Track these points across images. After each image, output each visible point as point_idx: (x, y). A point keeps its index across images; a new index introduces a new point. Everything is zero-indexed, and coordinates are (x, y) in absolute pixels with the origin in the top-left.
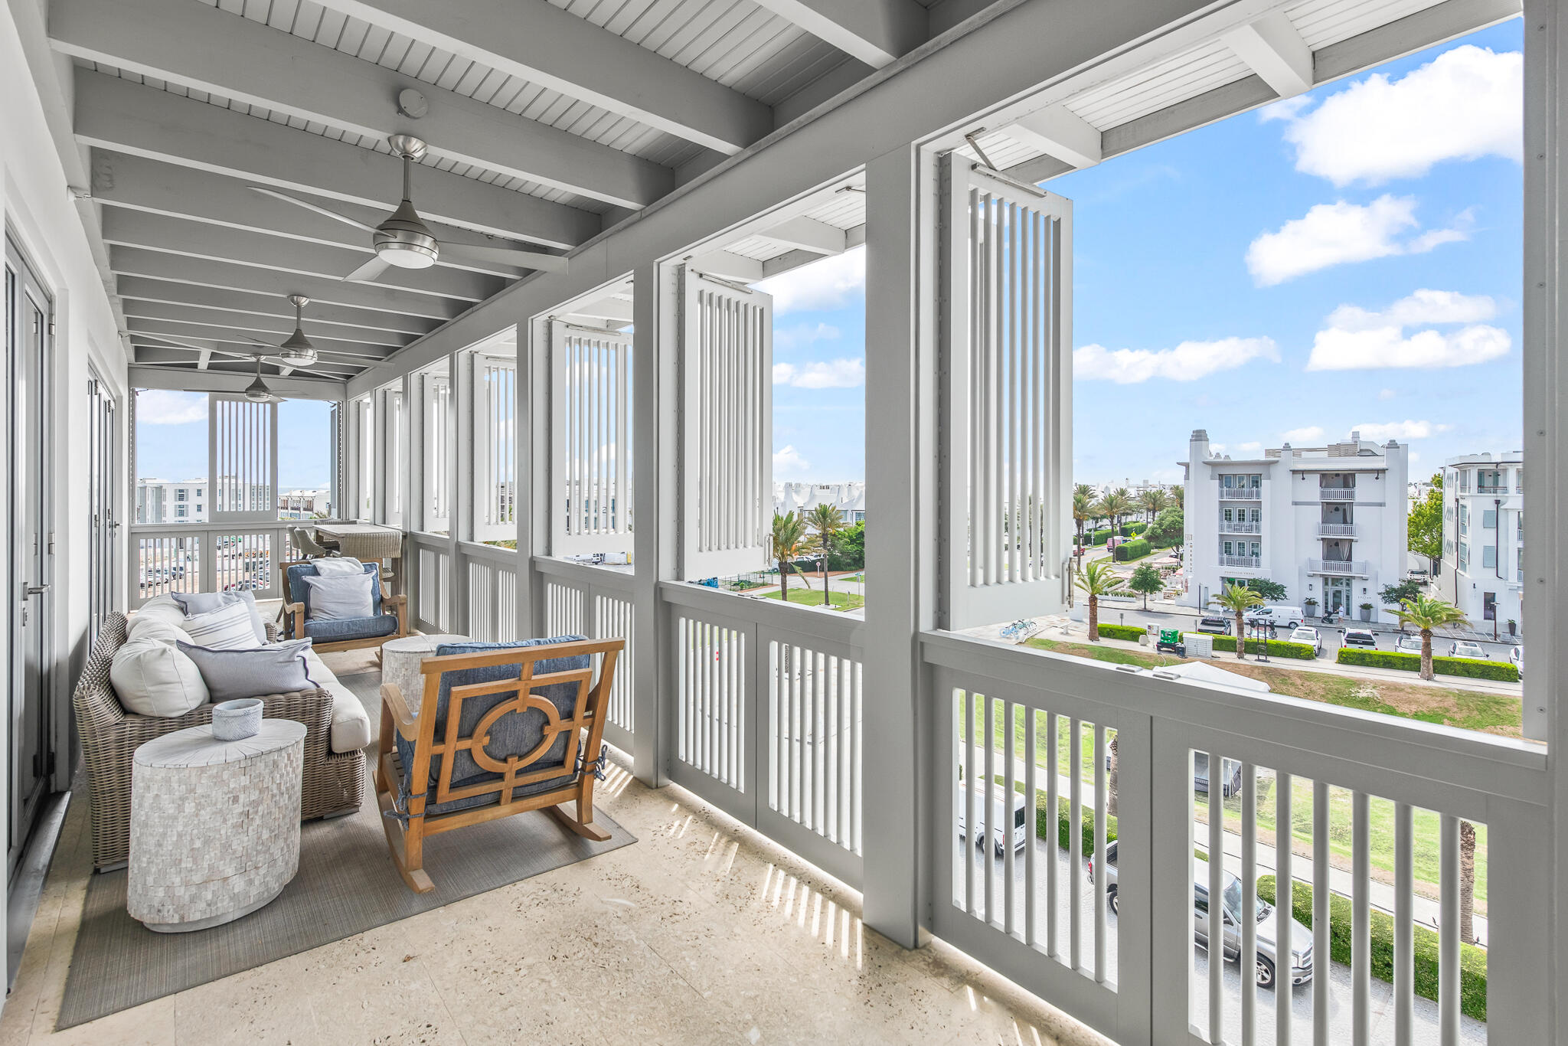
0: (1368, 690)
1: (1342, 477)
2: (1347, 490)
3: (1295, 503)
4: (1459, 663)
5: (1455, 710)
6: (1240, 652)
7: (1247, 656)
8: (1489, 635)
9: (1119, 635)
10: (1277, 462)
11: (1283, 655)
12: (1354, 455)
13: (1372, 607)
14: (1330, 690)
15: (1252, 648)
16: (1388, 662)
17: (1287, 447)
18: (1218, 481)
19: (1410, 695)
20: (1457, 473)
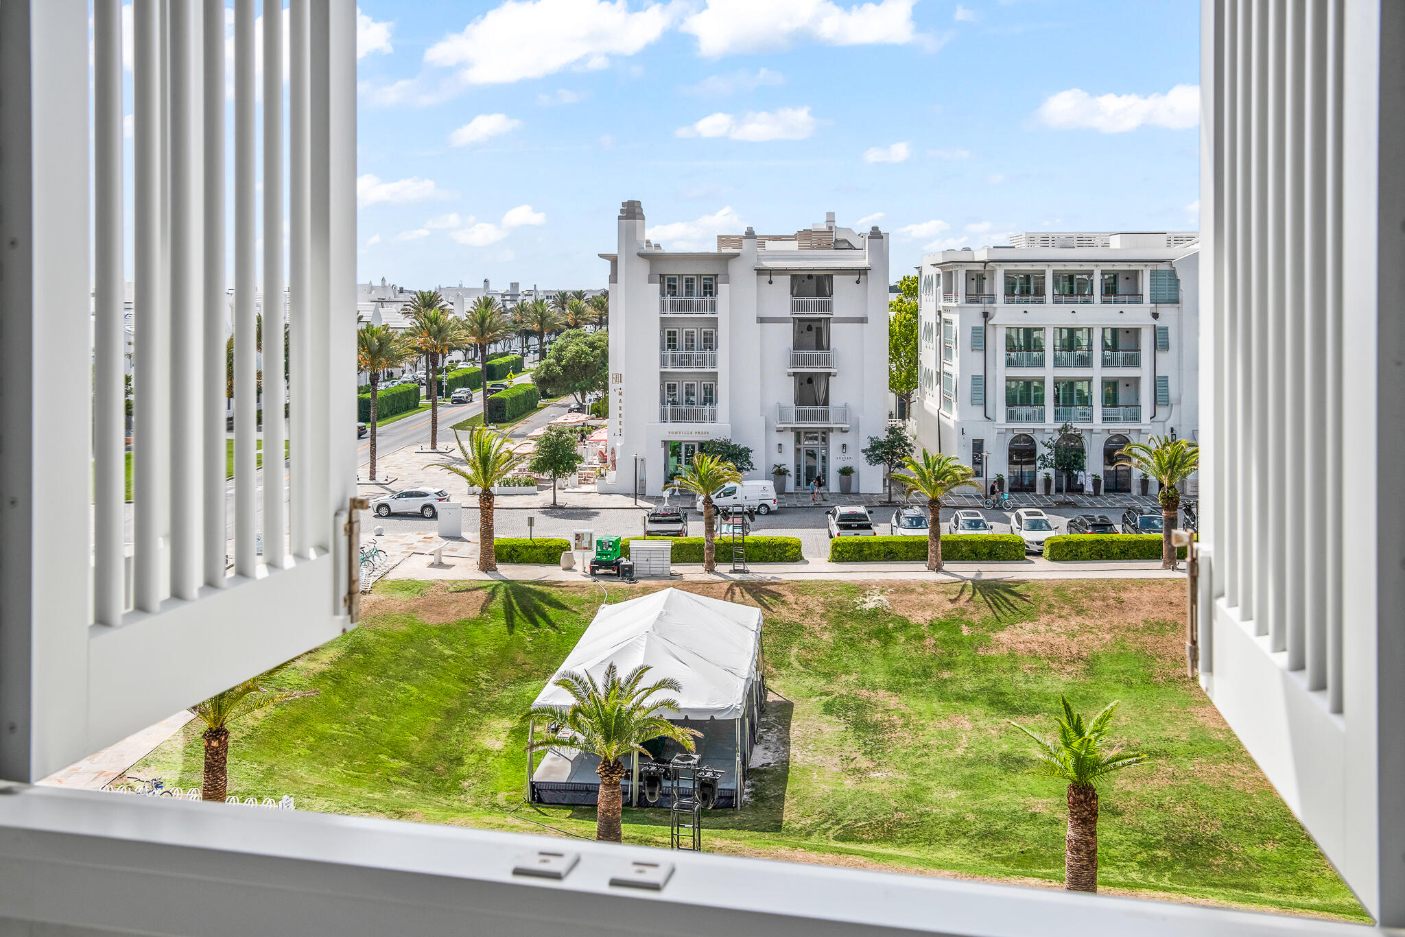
0: (876, 598)
1: (814, 278)
2: (823, 299)
3: (761, 320)
4: (966, 542)
5: (972, 609)
6: (710, 563)
7: (719, 568)
8: (978, 497)
9: (526, 556)
10: (737, 255)
11: (764, 560)
12: (828, 247)
13: (853, 472)
14: (831, 605)
15: (726, 553)
16: (890, 553)
17: (750, 234)
18: (659, 285)
19: (923, 597)
20: (938, 275)
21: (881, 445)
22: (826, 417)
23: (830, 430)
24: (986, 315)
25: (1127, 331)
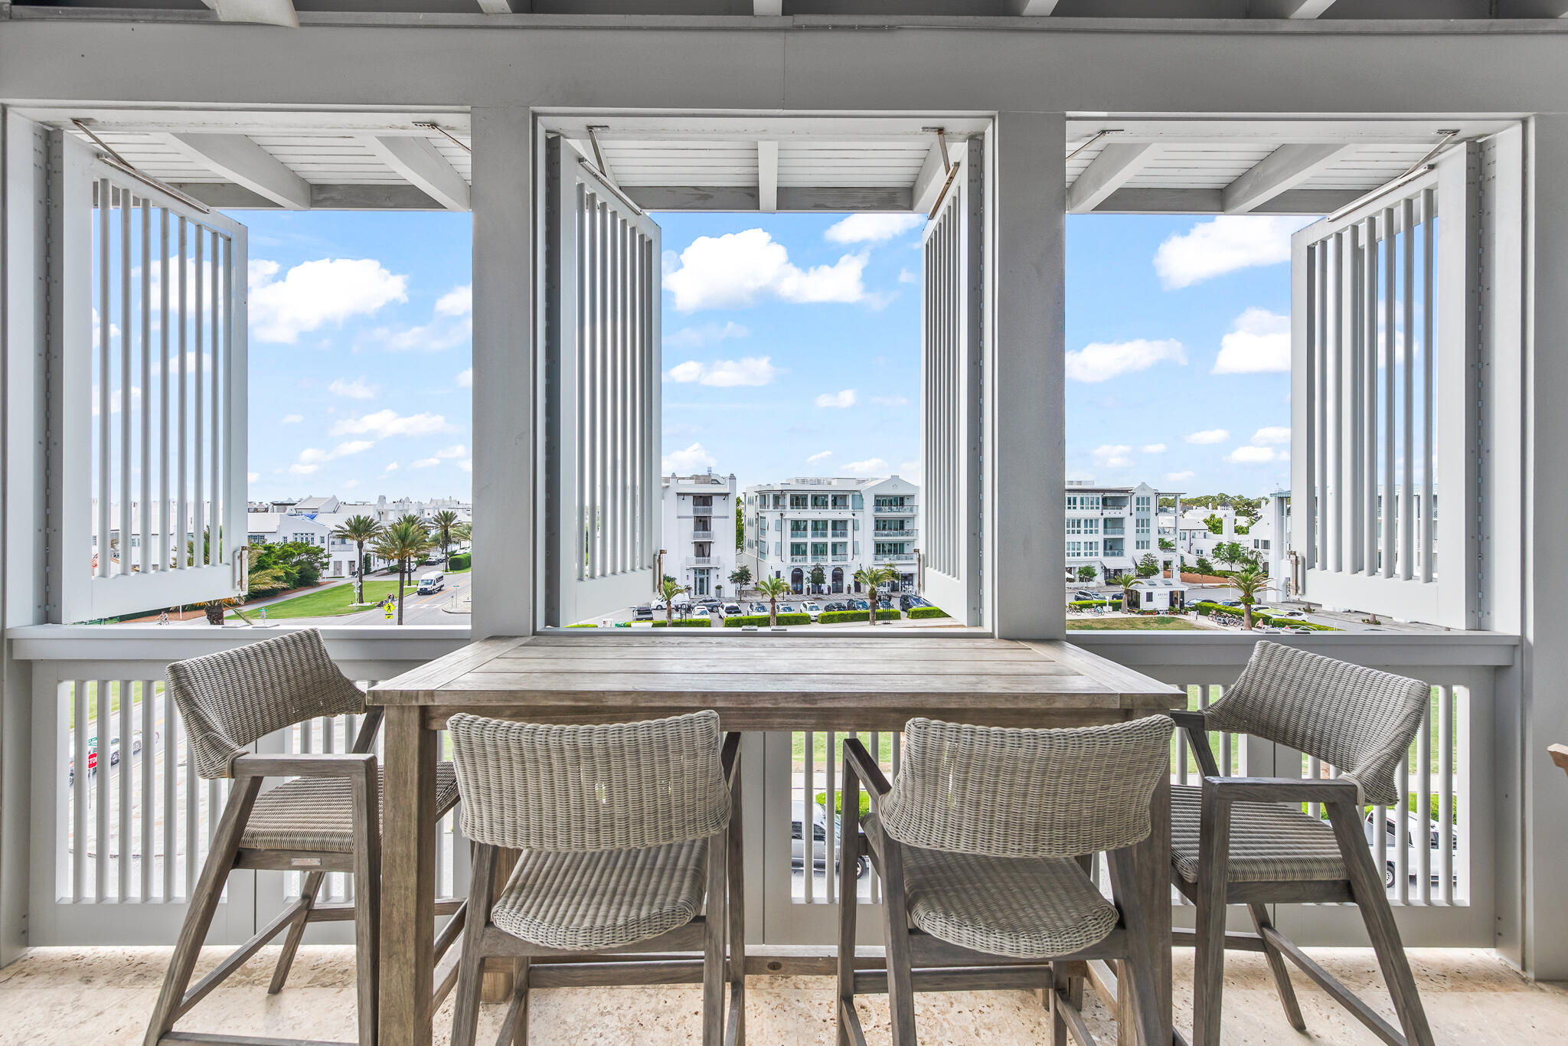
1: (703, 497)
2: (708, 507)
3: (679, 517)
12: (708, 483)
13: (723, 587)
17: (674, 477)
20: (757, 497)
21: (737, 574)
22: (709, 561)
23: (711, 568)
24: (782, 515)
25: (841, 521)
